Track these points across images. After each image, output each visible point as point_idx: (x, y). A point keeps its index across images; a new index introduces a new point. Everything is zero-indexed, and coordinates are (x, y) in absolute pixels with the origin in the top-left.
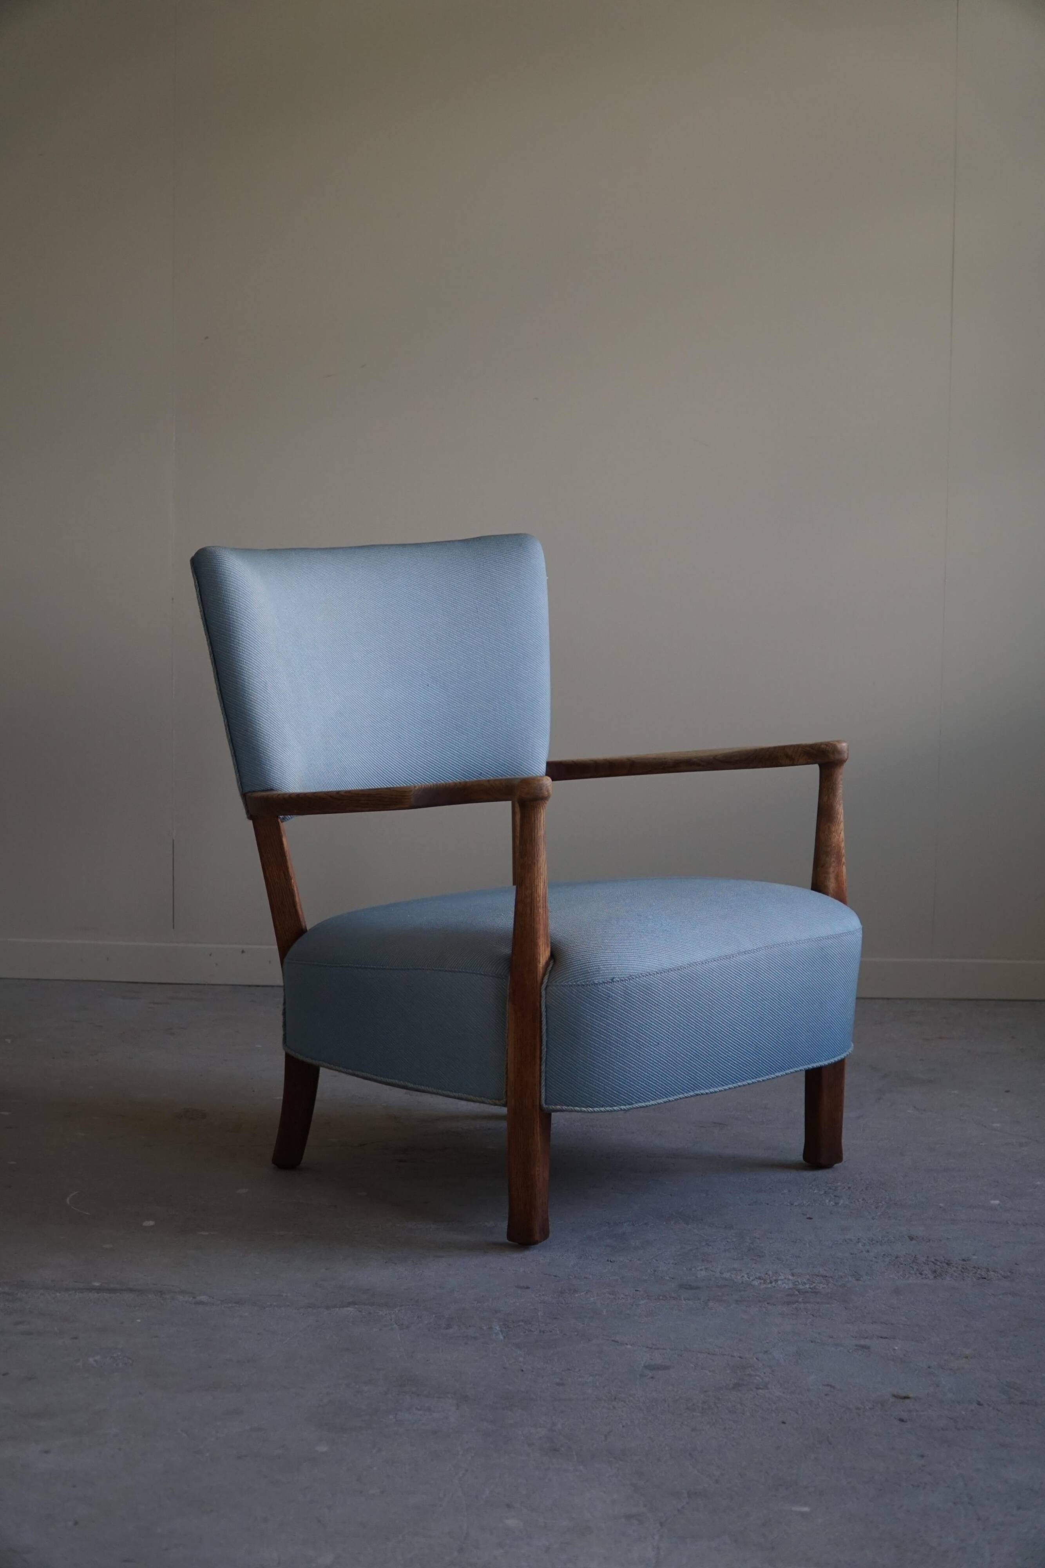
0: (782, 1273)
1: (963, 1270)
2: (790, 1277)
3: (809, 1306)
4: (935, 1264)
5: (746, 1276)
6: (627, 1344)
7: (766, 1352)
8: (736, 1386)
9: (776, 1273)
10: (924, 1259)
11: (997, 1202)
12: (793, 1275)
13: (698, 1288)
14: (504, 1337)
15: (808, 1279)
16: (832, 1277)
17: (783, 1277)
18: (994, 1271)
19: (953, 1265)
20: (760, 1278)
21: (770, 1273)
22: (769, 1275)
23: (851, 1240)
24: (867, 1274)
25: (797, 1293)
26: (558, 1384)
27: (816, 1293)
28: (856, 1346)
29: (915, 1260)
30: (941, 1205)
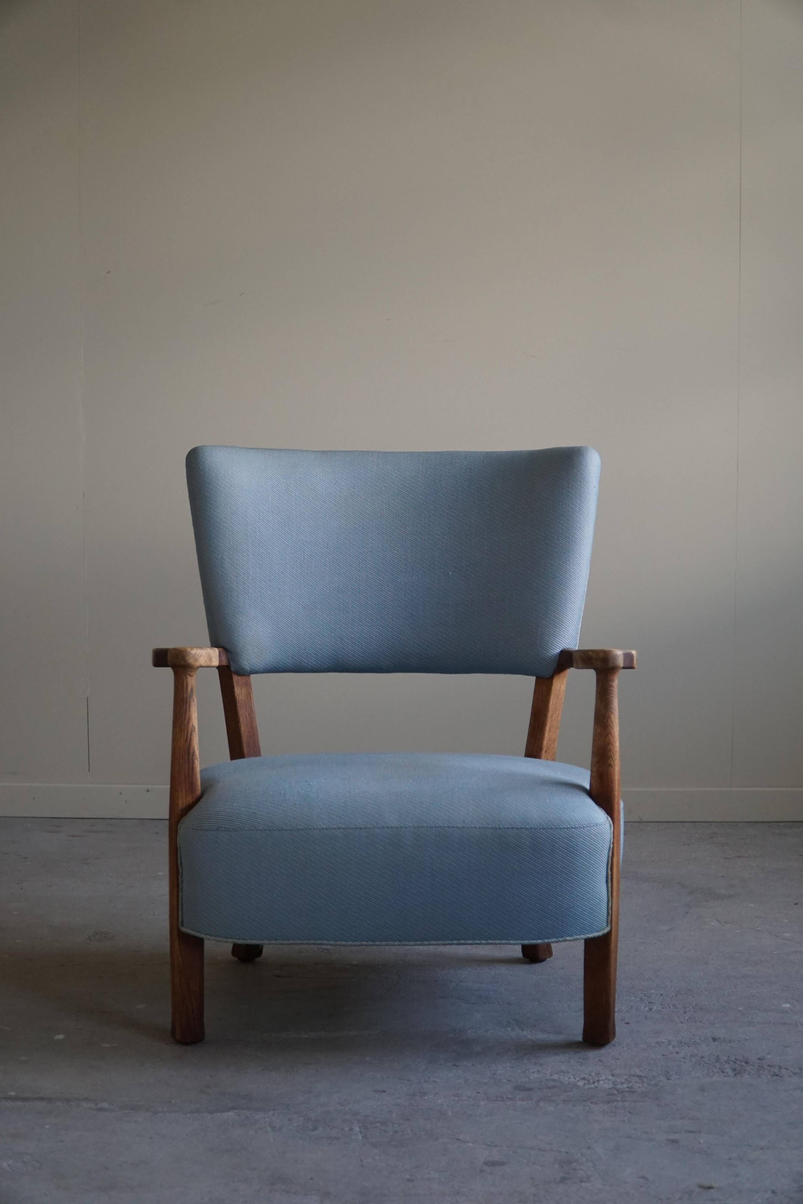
0: (603, 1074)
1: (759, 1068)
2: (610, 1077)
3: (626, 1104)
4: (735, 1063)
5: (572, 1077)
6: (469, 1142)
7: (589, 1148)
8: (562, 1180)
9: (598, 1074)
10: (725, 1058)
11: (788, 1005)
12: (613, 1075)
13: (531, 1089)
14: (363, 1137)
15: (626, 1079)
16: (646, 1077)
17: (603, 1078)
18: (786, 1069)
19: (751, 1063)
20: (584, 1079)
21: (593, 1074)
22: (592, 1076)
23: (663, 1043)
24: (676, 1073)
25: (616, 1092)
26: (408, 1180)
27: (633, 1092)
28: (667, 1140)
29: (718, 1059)
30: (740, 1008)
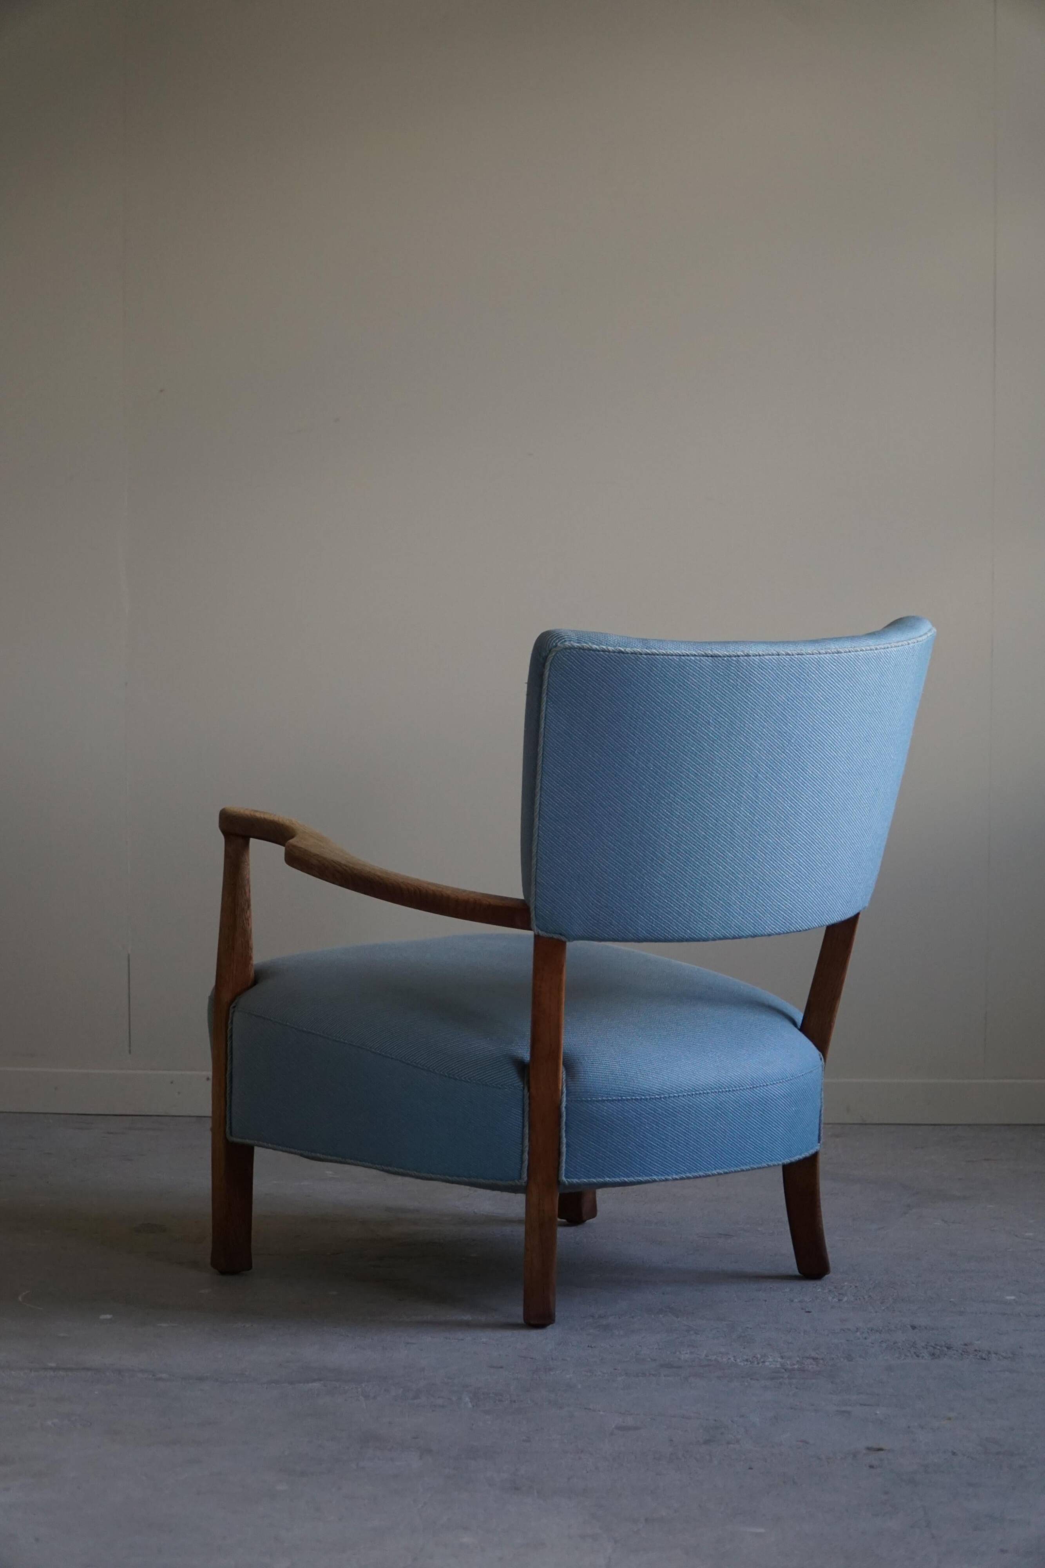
0: (771, 1356)
1: (963, 1353)
2: (779, 1360)
3: (794, 1381)
4: (934, 1348)
5: (732, 1359)
6: (599, 1411)
7: (742, 1416)
8: (707, 1442)
9: (764, 1356)
10: (923, 1344)
11: (1013, 1297)
12: (782, 1358)
13: (680, 1367)
14: (473, 1406)
15: (798, 1361)
16: (822, 1359)
17: (771, 1360)
18: (996, 1354)
19: (954, 1348)
20: (747, 1360)
21: (759, 1356)
22: (757, 1358)
23: (849, 1330)
24: (860, 1356)
25: (783, 1371)
26: (524, 1441)
27: (804, 1371)
28: (837, 1411)
29: (914, 1345)
30: (952, 1300)
